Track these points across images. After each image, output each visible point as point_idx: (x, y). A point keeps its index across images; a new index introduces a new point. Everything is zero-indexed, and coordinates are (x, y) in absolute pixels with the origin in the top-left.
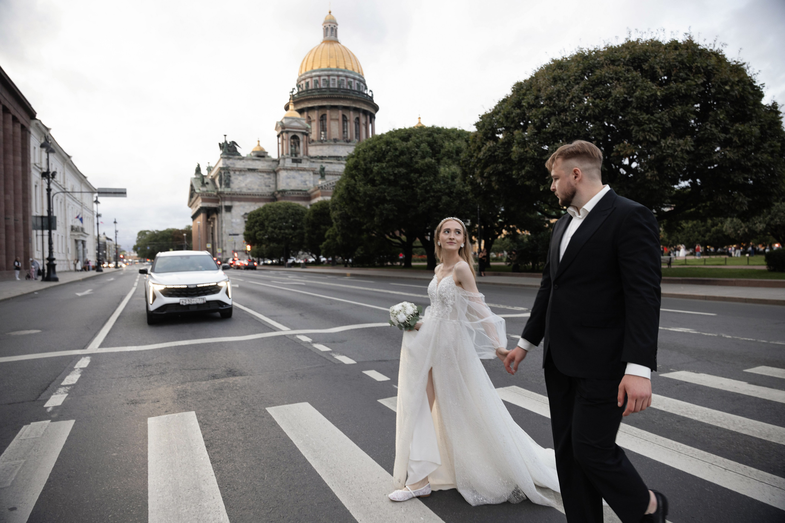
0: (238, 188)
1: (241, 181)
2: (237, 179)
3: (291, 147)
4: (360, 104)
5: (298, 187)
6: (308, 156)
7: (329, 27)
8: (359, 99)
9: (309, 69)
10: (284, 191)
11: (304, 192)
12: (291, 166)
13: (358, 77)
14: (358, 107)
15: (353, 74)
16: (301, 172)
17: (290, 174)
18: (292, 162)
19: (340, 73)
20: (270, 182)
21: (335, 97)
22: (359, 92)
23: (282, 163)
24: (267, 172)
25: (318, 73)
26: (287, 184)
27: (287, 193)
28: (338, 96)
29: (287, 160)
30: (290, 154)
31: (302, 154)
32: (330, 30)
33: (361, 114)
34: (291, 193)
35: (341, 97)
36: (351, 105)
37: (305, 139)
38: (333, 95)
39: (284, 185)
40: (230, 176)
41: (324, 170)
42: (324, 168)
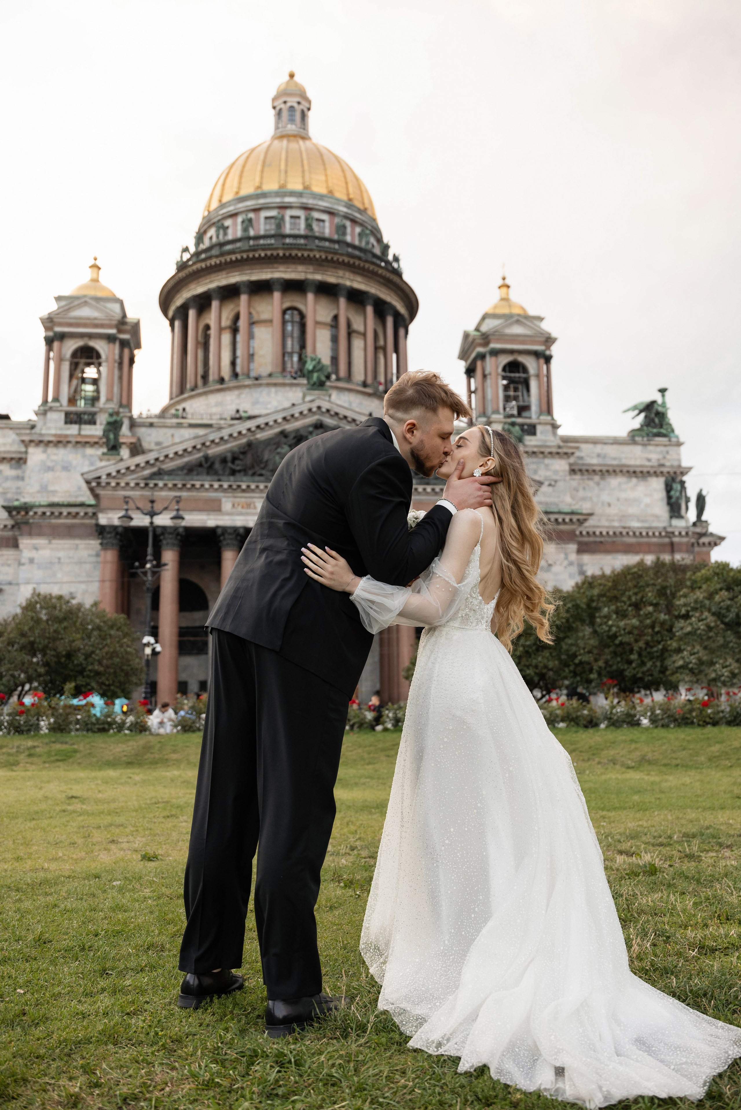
3: (75, 382)
4: (341, 273)
5: (77, 497)
6: (121, 405)
7: (283, 106)
8: (332, 258)
9: (214, 205)
10: (26, 508)
11: (90, 510)
12: (59, 432)
13: (345, 210)
14: (331, 279)
15: (327, 202)
16: (90, 451)
17: (54, 458)
18: (66, 423)
19: (288, 199)
20: (18, 488)
21: (260, 255)
22: (338, 242)
23: (39, 426)
24: (12, 459)
25: (231, 208)
26: (44, 489)
27: (35, 513)
28: (269, 253)
29: (50, 415)
30: (64, 399)
31: (103, 398)
32: (285, 114)
33: (342, 301)
34: (48, 514)
35: (278, 255)
36: (310, 277)
37: (114, 354)
38: (255, 250)
39: (31, 491)
41: (114, 426)
42: (115, 422)
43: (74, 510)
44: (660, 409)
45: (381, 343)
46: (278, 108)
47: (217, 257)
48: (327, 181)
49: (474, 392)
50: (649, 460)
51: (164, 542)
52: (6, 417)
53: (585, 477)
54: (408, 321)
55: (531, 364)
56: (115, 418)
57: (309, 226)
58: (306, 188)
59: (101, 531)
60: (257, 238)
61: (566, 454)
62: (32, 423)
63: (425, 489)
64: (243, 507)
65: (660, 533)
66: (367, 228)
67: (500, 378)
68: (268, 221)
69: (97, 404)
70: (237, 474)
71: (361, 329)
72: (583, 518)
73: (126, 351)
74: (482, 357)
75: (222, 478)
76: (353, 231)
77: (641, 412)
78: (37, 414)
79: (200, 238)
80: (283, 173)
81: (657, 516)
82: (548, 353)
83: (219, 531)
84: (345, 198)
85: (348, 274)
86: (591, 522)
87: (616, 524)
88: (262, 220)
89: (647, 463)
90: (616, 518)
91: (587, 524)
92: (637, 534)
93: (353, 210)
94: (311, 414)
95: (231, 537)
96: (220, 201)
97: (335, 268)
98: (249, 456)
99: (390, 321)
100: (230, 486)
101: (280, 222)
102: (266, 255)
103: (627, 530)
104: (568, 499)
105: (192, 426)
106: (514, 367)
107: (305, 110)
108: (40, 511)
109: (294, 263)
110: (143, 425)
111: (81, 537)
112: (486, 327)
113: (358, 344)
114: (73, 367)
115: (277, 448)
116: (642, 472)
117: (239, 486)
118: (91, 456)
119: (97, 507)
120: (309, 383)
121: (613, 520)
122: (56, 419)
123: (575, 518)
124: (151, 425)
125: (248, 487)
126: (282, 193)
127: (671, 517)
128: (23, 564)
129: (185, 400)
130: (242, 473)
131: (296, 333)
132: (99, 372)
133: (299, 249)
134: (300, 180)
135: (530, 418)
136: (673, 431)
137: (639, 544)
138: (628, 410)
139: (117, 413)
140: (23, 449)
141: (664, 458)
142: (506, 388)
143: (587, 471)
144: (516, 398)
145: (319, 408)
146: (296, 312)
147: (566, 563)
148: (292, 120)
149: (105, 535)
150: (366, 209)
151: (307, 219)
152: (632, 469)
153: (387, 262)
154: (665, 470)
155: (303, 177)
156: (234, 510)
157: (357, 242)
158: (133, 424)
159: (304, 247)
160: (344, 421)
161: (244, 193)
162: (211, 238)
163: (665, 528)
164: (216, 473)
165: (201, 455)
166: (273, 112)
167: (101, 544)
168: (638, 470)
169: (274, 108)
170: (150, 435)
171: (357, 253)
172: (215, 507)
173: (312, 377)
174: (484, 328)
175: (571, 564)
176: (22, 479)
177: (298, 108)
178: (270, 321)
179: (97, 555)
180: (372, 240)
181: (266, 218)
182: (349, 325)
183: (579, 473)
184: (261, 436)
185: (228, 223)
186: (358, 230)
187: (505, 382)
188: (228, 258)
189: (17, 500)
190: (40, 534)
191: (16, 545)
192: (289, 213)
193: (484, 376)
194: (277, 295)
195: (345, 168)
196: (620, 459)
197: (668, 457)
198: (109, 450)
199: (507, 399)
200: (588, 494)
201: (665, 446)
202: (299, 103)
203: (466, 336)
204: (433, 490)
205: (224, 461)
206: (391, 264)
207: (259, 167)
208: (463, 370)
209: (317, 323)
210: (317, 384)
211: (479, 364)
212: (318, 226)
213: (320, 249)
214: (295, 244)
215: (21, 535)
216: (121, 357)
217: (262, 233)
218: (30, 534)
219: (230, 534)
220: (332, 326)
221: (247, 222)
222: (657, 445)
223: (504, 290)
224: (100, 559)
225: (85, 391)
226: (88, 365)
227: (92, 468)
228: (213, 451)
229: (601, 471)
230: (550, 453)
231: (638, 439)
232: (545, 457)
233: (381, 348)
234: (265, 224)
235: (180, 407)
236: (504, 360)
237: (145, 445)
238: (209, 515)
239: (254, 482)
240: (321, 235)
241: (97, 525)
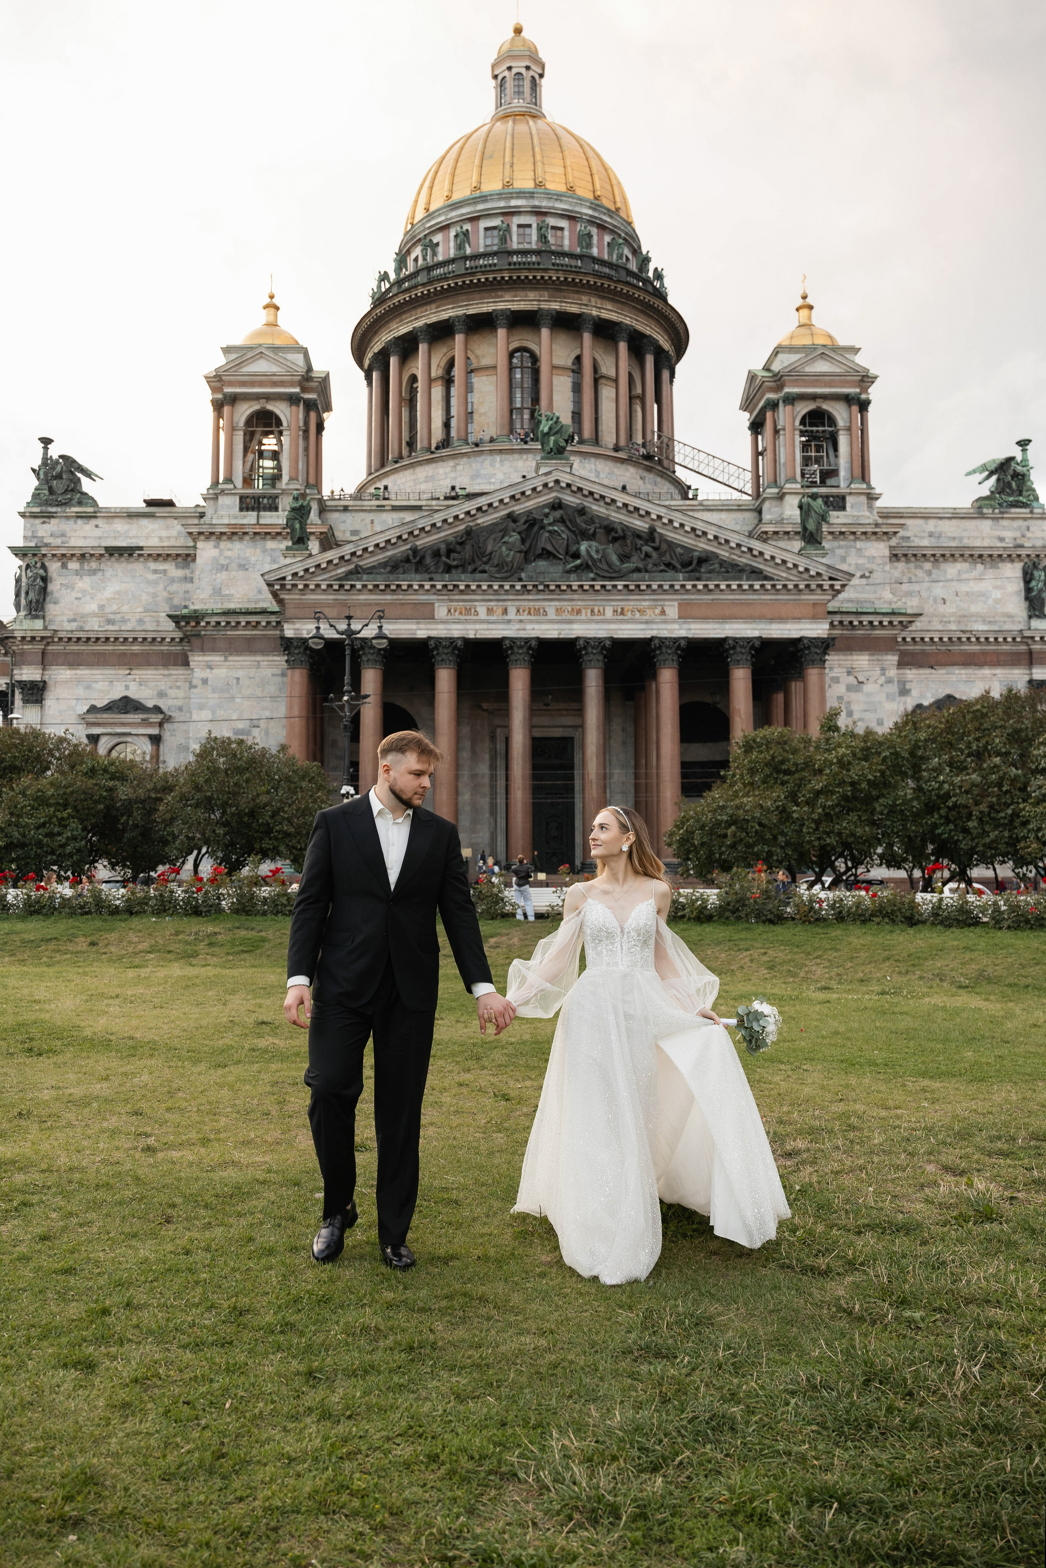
0: (74, 619)
1: (84, 592)
2: (70, 587)
3: (250, 456)
4: (585, 299)
5: (256, 602)
6: (308, 486)
7: (506, 73)
8: (573, 279)
9: (420, 215)
10: (196, 617)
11: (273, 619)
12: (233, 522)
13: (590, 212)
14: (574, 309)
15: (566, 202)
16: (271, 544)
17: (229, 553)
18: (241, 510)
19: (513, 203)
20: (187, 592)
21: (479, 280)
22: (580, 257)
23: (209, 512)
24: (178, 555)
25: (442, 218)
26: (217, 592)
27: (208, 623)
28: (491, 277)
29: (223, 500)
30: (238, 481)
31: (285, 478)
32: (509, 85)
33: (587, 337)
34: (223, 624)
35: (503, 278)
36: (545, 306)
37: (298, 420)
38: (473, 274)
39: (201, 597)
40: (45, 579)
41: (300, 513)
42: (302, 507)
43: (253, 619)
44: (1019, 469)
45: (639, 390)
46: (500, 78)
47: (424, 285)
48: (565, 174)
49: (761, 454)
50: (1001, 539)
51: (364, 658)
52: (170, 504)
53: (912, 565)
54: (673, 362)
55: (840, 413)
56: (300, 502)
57: (543, 238)
58: (539, 185)
59: (288, 645)
60: (475, 257)
61: (885, 533)
62: (200, 510)
63: (694, 586)
64: (461, 613)
65: (1014, 639)
66: (620, 235)
67: (797, 432)
68: (489, 233)
69: (278, 485)
70: (454, 571)
71: (612, 373)
72: (906, 620)
73: (313, 415)
74: (773, 406)
75: (434, 576)
76: (601, 240)
77: (992, 473)
78: (205, 499)
79: (401, 260)
80: (508, 166)
81: (1010, 616)
82: (863, 396)
83: (432, 643)
84: (590, 196)
85: (594, 301)
86: (918, 625)
87: (953, 627)
88: (482, 232)
89: (999, 544)
90: (952, 619)
91: (913, 628)
92: (982, 640)
93: (601, 212)
94: (546, 491)
95: (446, 651)
96: (427, 210)
97: (577, 292)
98: (468, 547)
99: (650, 360)
100: (445, 586)
101: (504, 234)
102: (487, 279)
103: (968, 635)
104: (887, 595)
105: (396, 509)
106: (817, 417)
107: (537, 77)
108: (213, 620)
109: (523, 289)
110: (335, 510)
111: (263, 652)
112: (779, 364)
113: (607, 393)
114: (248, 438)
115: (502, 537)
116: (991, 556)
117: (456, 586)
118: (272, 549)
119: (280, 616)
120: (543, 449)
121: (949, 622)
122: (229, 505)
123: (896, 620)
124: (346, 509)
125: (468, 586)
126: (508, 193)
127: (1030, 617)
128: (195, 687)
129: (386, 474)
130: (460, 570)
131: (528, 383)
132: (280, 443)
133: (530, 269)
134: (530, 175)
135: (838, 487)
136: (1037, 499)
137: (984, 653)
138: (974, 471)
139: (304, 496)
140: (192, 544)
141: (1023, 536)
142: (805, 447)
143: (915, 555)
144: (818, 460)
145: (557, 482)
146: (526, 354)
147: (882, 679)
148: (519, 93)
149: (292, 649)
150: (618, 209)
151: (540, 228)
152: (976, 553)
153: (647, 281)
154: (1024, 553)
155: (535, 170)
156: (450, 617)
157: (606, 257)
158: (323, 509)
159: (536, 266)
160: (590, 499)
161: (457, 197)
162: (416, 260)
163: (1021, 631)
164: (427, 570)
165: (408, 546)
166: (493, 83)
167: (287, 661)
168: (986, 553)
169: (495, 77)
170: (344, 522)
171: (606, 270)
172: (427, 614)
173: (548, 441)
174: (776, 367)
175: (889, 681)
176: (191, 580)
177: (527, 75)
178: (494, 367)
179: (283, 675)
180: (627, 252)
181: (487, 229)
182: (596, 368)
183: (903, 559)
184: (483, 520)
185: (437, 238)
186: (607, 238)
187: (803, 439)
188: (439, 286)
189: (186, 607)
190: (214, 650)
191: (186, 664)
192: (516, 220)
193: (776, 432)
194: (501, 332)
195: (590, 154)
196: (961, 539)
197: (1028, 534)
198: (294, 544)
199: (806, 461)
200: (915, 587)
201: (1025, 519)
202: (528, 68)
203: (752, 377)
204: (706, 586)
205: (437, 554)
206: (652, 284)
207: (477, 161)
208: (748, 424)
209: (554, 367)
210: (555, 450)
211: (769, 415)
212: (556, 236)
213: (558, 268)
214: (524, 263)
215: (191, 651)
216: (306, 423)
217: (482, 250)
218: (203, 650)
219: (445, 647)
220: (573, 371)
221: (462, 236)
222: (1013, 519)
223: (804, 312)
224: (287, 679)
225: (263, 468)
226: (266, 434)
227: (275, 566)
228: (422, 542)
229: (934, 555)
230: (865, 533)
231: (985, 511)
232: (857, 539)
233: (638, 397)
234: (485, 237)
235: (380, 485)
236: (803, 408)
237: (339, 535)
238: (418, 623)
239: (474, 581)
240: (559, 249)
241: (283, 638)
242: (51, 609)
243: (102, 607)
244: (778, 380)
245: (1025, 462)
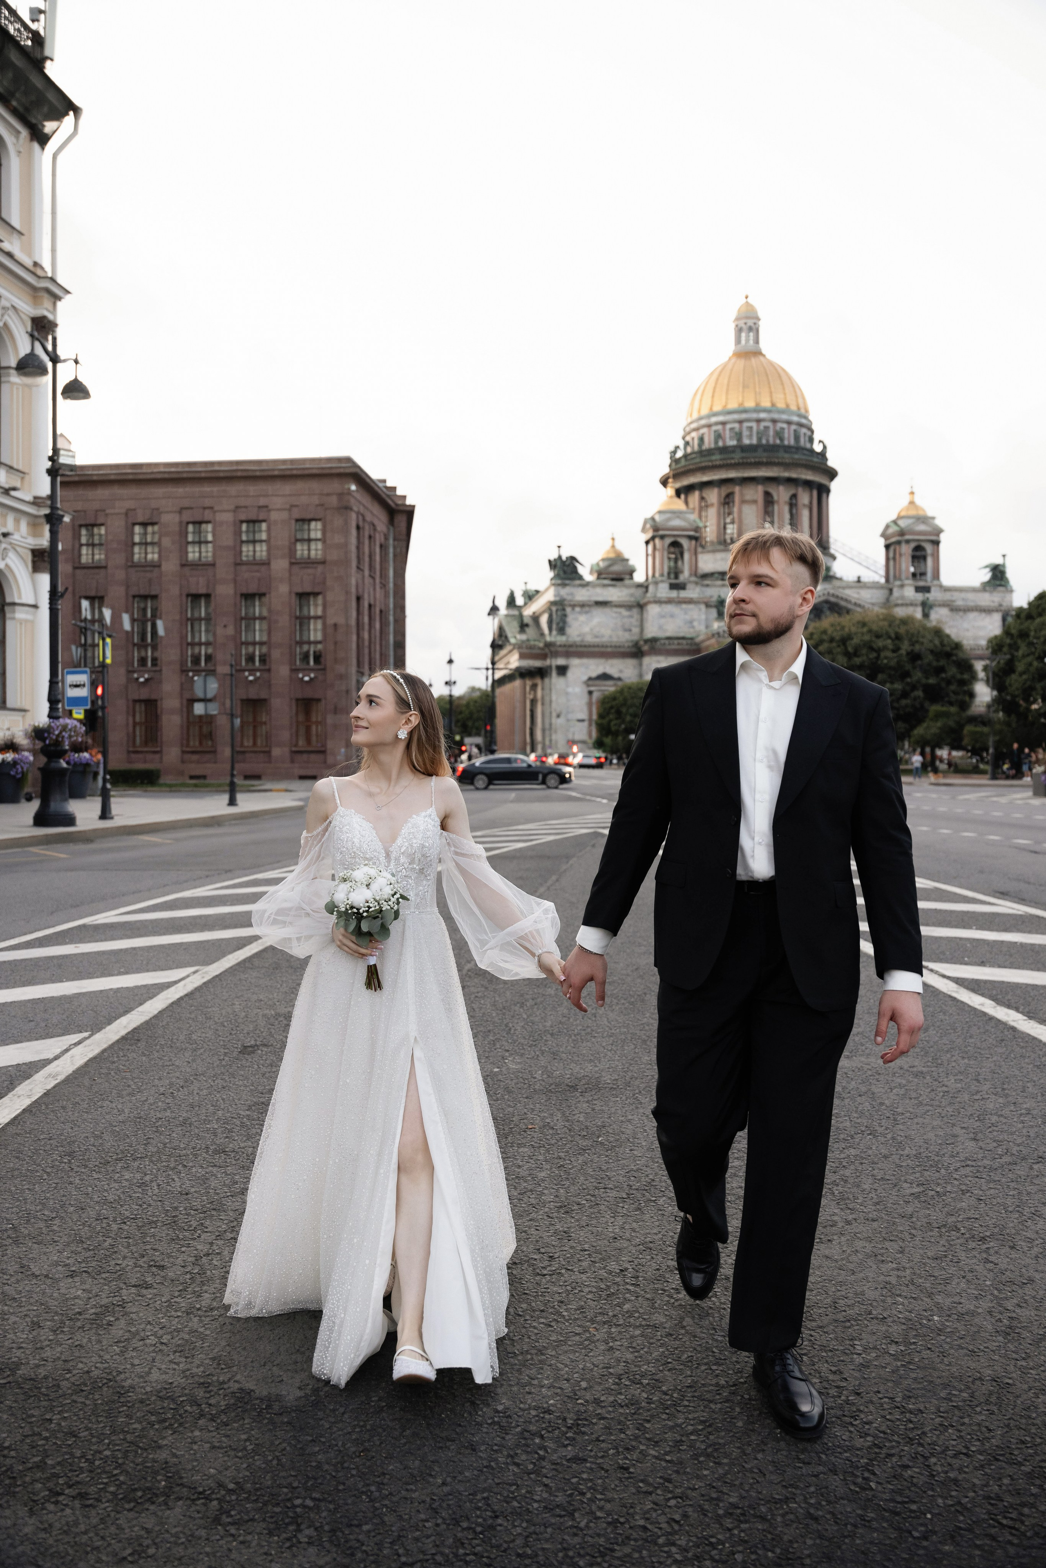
0: (579, 636)
1: (583, 622)
2: (576, 619)
12: (666, 594)
15: (786, 415)
18: (668, 588)
19: (761, 414)
25: (722, 418)
28: (757, 460)
32: (742, 333)
33: (800, 490)
35: (763, 461)
39: (653, 630)
40: (565, 616)
44: (1002, 568)
48: (785, 398)
49: (890, 560)
50: (993, 602)
53: (954, 613)
55: (929, 548)
58: (773, 405)
67: (909, 553)
74: (897, 542)
77: (991, 570)
82: (938, 539)
85: (804, 471)
89: (993, 604)
90: (971, 638)
96: (711, 409)
97: (796, 467)
102: (755, 461)
106: (919, 548)
112: (902, 523)
116: (989, 609)
122: (665, 587)
126: (758, 409)
134: (768, 399)
135: (928, 581)
143: (956, 609)
152: (982, 608)
154: (1003, 608)
155: (771, 396)
168: (987, 608)
174: (899, 524)
187: (912, 557)
188: (729, 462)
192: (763, 425)
194: (760, 486)
196: (975, 601)
197: (1005, 600)
199: (913, 568)
201: (1003, 590)
208: (884, 546)
209: (781, 499)
222: (998, 591)
223: (912, 495)
229: (964, 609)
231: (987, 588)
232: (940, 606)
234: (746, 431)
236: (913, 545)
242: (569, 631)
243: (591, 630)
244: (902, 533)
245: (1004, 566)
